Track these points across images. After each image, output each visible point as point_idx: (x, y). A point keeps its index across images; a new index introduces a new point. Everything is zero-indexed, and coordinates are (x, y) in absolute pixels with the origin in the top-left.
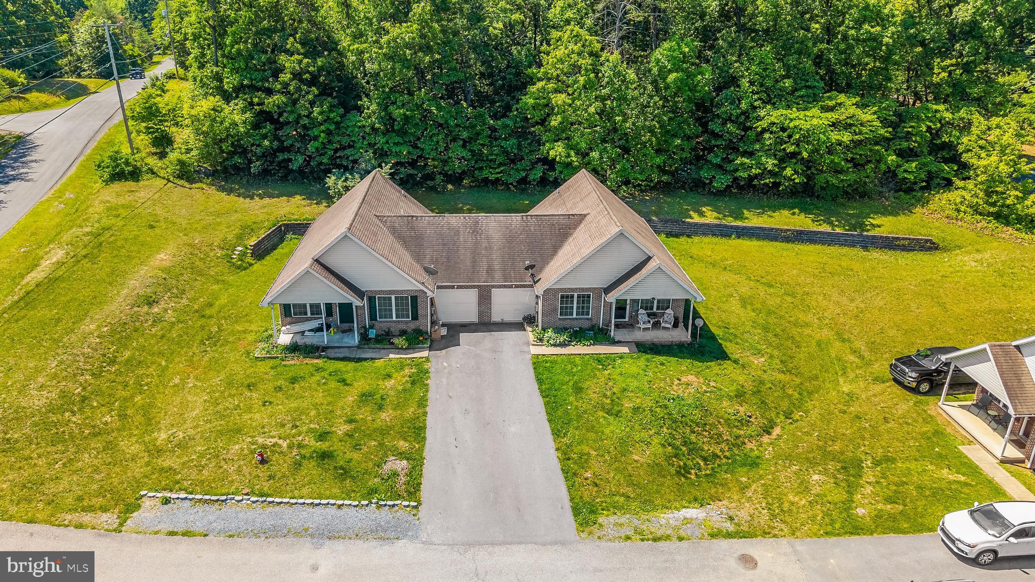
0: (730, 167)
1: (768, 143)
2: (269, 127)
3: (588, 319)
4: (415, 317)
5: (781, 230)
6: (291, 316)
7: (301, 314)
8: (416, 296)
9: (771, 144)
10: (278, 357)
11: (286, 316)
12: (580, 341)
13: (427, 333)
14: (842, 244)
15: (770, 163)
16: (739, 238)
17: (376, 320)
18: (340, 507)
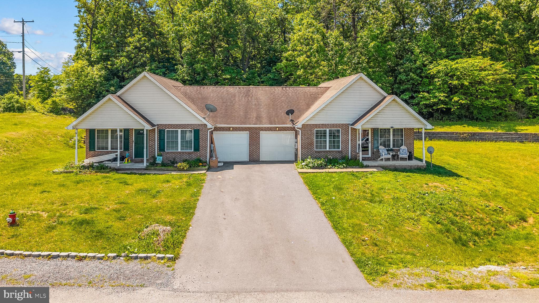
0: (415, 101)
1: (438, 84)
2: (116, 80)
3: (339, 152)
4: (197, 149)
5: (460, 133)
6: (95, 150)
7: (103, 149)
8: (199, 130)
9: (440, 84)
10: (73, 172)
11: (90, 150)
12: (334, 165)
13: (206, 162)
14: (505, 141)
15: (442, 96)
16: (431, 140)
17: (164, 151)
18: (81, 259)
